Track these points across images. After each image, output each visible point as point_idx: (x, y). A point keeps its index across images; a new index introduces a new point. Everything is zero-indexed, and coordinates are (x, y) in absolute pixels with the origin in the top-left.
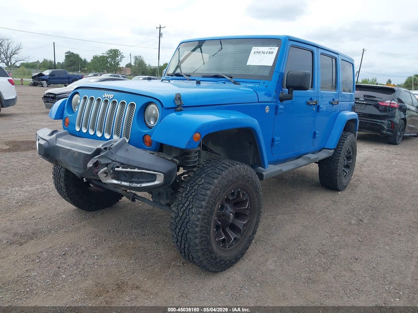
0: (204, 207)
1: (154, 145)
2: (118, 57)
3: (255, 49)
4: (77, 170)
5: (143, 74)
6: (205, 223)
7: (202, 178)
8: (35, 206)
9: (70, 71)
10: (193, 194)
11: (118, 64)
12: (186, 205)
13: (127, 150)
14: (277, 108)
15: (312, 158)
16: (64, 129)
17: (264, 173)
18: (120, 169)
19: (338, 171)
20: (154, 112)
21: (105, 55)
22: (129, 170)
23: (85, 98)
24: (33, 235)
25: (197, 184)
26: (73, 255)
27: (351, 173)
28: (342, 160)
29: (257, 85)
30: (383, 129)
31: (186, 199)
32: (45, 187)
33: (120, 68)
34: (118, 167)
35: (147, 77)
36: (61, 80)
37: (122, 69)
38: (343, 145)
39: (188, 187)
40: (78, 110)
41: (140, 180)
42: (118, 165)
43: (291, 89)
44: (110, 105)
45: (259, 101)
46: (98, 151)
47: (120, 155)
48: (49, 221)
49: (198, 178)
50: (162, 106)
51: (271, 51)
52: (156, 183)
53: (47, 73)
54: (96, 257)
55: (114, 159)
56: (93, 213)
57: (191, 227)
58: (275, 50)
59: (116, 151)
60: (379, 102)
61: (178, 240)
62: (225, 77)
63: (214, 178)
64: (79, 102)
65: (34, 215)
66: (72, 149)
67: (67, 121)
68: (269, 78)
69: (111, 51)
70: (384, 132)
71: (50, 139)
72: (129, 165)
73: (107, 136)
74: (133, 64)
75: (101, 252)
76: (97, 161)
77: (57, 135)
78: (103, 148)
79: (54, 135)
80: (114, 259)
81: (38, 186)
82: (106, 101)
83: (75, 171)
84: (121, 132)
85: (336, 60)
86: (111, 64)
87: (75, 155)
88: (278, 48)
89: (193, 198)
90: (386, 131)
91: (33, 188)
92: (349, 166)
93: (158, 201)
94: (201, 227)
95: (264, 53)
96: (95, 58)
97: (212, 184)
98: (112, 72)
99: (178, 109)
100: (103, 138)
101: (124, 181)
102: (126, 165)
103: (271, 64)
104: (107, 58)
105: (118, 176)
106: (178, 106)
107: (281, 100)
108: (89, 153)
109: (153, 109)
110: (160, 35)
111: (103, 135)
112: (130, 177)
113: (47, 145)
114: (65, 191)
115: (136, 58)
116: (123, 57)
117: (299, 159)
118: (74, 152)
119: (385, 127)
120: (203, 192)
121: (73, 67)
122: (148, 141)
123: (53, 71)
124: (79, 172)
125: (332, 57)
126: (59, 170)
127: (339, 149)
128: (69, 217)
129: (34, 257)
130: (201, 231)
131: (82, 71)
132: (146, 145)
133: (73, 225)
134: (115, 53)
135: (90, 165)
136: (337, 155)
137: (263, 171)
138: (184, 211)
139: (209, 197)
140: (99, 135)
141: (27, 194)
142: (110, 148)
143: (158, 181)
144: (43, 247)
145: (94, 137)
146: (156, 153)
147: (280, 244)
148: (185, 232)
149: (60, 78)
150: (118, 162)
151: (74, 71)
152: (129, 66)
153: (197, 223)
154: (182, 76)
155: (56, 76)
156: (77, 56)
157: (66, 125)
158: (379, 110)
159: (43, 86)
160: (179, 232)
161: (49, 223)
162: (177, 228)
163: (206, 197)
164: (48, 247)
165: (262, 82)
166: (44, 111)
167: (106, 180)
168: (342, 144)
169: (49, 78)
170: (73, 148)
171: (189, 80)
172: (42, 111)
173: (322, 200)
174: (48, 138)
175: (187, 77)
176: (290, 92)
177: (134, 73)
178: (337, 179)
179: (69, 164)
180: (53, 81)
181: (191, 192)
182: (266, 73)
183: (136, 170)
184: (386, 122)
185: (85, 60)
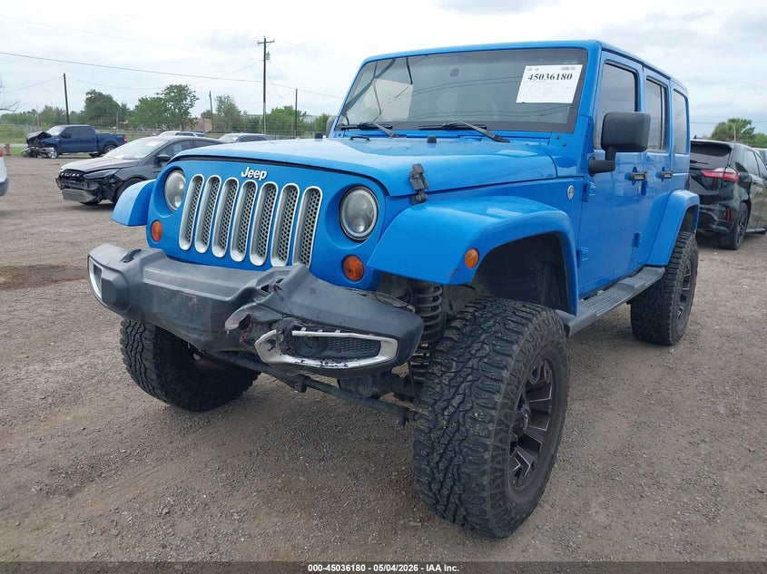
0: (499, 407)
1: (367, 277)
2: (186, 99)
3: (530, 70)
4: (196, 336)
5: (236, 129)
6: (501, 441)
7: (483, 343)
8: (83, 404)
9: (98, 126)
10: (470, 378)
11: (186, 113)
12: (455, 402)
13: (313, 291)
14: (586, 188)
15: (636, 286)
16: (152, 246)
17: (571, 324)
18: (303, 332)
19: (671, 308)
20: (365, 206)
21: (161, 96)
22: (320, 333)
23: (198, 180)
24: (91, 472)
25: (473, 356)
26: (186, 513)
27: (687, 312)
28: (678, 287)
29: (544, 144)
30: (713, 220)
31: (453, 390)
32: (95, 361)
33: (191, 120)
34: (299, 329)
35: (242, 134)
36: (84, 145)
37: (195, 121)
38: (680, 258)
39: (454, 364)
40: (182, 206)
41: (342, 354)
42: (296, 323)
43: (611, 149)
44: (260, 194)
45: (559, 175)
46: (248, 295)
47: (300, 303)
48: (118, 436)
49: (472, 343)
50: (386, 193)
51: (567, 72)
52: (380, 359)
53: (55, 131)
54: (236, 517)
55: (287, 311)
56: (206, 414)
57: (473, 451)
58: (577, 70)
59: (290, 294)
60: (703, 171)
61: (434, 478)
62: (475, 127)
63: (512, 343)
64: (181, 187)
65: (85, 423)
66: (182, 289)
67: (157, 229)
68: (569, 127)
69: (171, 88)
70: (714, 226)
71: (129, 270)
72: (322, 324)
73: (257, 260)
74: (214, 112)
75: (243, 503)
76: (248, 316)
77: (142, 260)
78: (259, 287)
79: (137, 260)
80: (276, 519)
81: (80, 360)
82: (250, 186)
83: (192, 337)
84: (291, 251)
85: (666, 90)
86: (173, 114)
87: (190, 304)
88: (581, 66)
89: (471, 386)
90: (718, 225)
91: (72, 365)
92: (686, 298)
93: (353, 389)
94: (494, 451)
95: (552, 77)
96: (143, 101)
97: (510, 356)
98: (176, 127)
99: (419, 197)
100: (246, 265)
101: (308, 358)
102: (313, 322)
103: (569, 100)
104: (166, 101)
105: (293, 346)
106: (419, 191)
107: (593, 171)
108: (228, 299)
109: (362, 200)
110: (266, 56)
111: (247, 257)
112: (319, 347)
113: (122, 283)
114: (155, 377)
115: (221, 101)
116: (195, 98)
117: (612, 290)
118: (189, 298)
119: (716, 218)
120: (494, 373)
121: (101, 120)
122: (353, 269)
123: (67, 128)
124: (202, 338)
125: (661, 85)
126: (138, 336)
127: (672, 265)
128: (159, 426)
129: (105, 523)
130: (493, 458)
131: (121, 127)
132: (349, 279)
133: (171, 443)
134: (179, 94)
135: (231, 324)
136: (670, 276)
137: (569, 320)
138: (451, 416)
139: (508, 384)
140: (237, 257)
141: (61, 378)
142: (276, 288)
143: (383, 355)
144: (118, 499)
145: (226, 261)
146: (370, 294)
147: (599, 465)
148: (455, 461)
149: (81, 142)
150: (297, 318)
151: (105, 126)
152: (208, 115)
153: (488, 442)
154: (376, 128)
155: (73, 138)
156: (109, 99)
157: (155, 238)
158: (703, 185)
159: (49, 157)
160: (437, 463)
161: (121, 442)
162: (433, 452)
163: (501, 384)
164: (130, 496)
165: (554, 136)
166: (59, 205)
167: (271, 356)
168: (677, 255)
169: (60, 141)
170: (185, 287)
171: (395, 136)
172: (56, 205)
173: (643, 367)
174: (122, 267)
175: (388, 131)
176: (610, 156)
177: (218, 127)
178: (669, 324)
179: (177, 322)
180: (67, 145)
181: (463, 375)
182: (560, 118)
183: (337, 334)
184: (717, 207)
185: (124, 106)
